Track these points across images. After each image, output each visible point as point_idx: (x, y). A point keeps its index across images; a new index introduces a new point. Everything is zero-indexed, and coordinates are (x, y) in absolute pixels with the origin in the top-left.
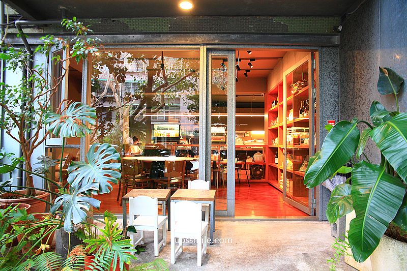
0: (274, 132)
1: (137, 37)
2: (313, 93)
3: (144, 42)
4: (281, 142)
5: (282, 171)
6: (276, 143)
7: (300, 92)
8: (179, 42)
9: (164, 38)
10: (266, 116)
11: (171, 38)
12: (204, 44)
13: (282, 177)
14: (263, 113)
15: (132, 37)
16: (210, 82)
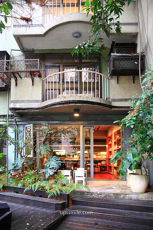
1: (57, 122)
2: (122, 139)
3: (60, 124)
6: (111, 157)
8: (73, 124)
9: (67, 122)
10: (107, 146)
11: (69, 122)
12: (82, 125)
14: (106, 145)
15: (55, 122)
16: (84, 137)
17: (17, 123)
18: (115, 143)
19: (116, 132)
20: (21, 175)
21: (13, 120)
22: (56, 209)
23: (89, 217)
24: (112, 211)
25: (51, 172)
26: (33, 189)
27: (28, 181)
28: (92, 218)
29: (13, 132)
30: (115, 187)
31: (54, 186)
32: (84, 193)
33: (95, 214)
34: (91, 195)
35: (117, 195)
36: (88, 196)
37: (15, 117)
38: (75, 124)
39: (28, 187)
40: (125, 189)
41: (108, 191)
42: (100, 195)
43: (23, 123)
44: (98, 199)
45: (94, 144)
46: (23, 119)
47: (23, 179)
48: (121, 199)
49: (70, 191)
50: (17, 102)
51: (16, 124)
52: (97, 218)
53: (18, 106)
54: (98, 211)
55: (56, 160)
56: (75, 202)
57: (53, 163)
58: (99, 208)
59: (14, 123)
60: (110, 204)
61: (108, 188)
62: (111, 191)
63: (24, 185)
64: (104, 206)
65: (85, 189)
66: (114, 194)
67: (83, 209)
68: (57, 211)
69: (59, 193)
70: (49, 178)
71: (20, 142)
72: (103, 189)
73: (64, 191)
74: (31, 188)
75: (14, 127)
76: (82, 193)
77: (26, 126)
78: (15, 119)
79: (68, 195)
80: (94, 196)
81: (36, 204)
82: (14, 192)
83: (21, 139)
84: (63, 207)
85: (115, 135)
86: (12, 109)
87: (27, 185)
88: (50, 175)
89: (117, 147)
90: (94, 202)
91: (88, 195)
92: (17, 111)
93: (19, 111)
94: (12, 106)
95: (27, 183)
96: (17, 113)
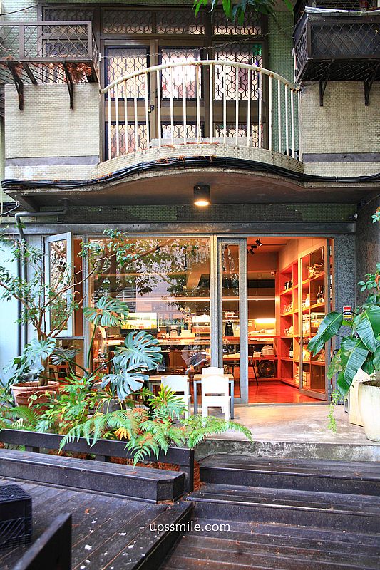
0: (289, 320)
1: (142, 226)
2: (330, 279)
3: (150, 231)
4: (296, 330)
5: (297, 364)
6: (291, 333)
7: (317, 276)
8: (188, 231)
9: (171, 227)
10: (278, 299)
11: (179, 227)
12: (214, 234)
13: (297, 371)
14: (274, 296)
15: (136, 226)
16: (220, 271)
17: (26, 231)
18: (305, 290)
19: (307, 256)
20: (47, 393)
21: (13, 220)
22: (160, 497)
23: (255, 519)
24: (319, 498)
25: (133, 383)
26: (87, 438)
27: (70, 412)
28: (264, 520)
29: (13, 257)
30: (316, 426)
31: (147, 425)
32: (233, 446)
33: (271, 507)
34: (254, 450)
35: (325, 448)
36: (244, 454)
37: (18, 210)
38: (196, 232)
39: (72, 430)
40: (347, 430)
41: (298, 436)
42: (278, 449)
43: (41, 230)
44: (273, 462)
45: (249, 295)
46: (40, 216)
47: (52, 406)
48: (338, 461)
49: (197, 441)
50: (24, 161)
51: (21, 231)
52: (278, 519)
53: (28, 174)
54: (280, 499)
55: (147, 344)
56: (209, 475)
57: (139, 355)
58: (281, 491)
59: (13, 229)
60: (309, 476)
61: (297, 429)
62: (306, 436)
63: (55, 427)
64: (293, 482)
65: (233, 433)
66: (318, 445)
67: (234, 493)
68: (161, 504)
69: (165, 447)
70: (128, 403)
71: (35, 290)
72: (285, 431)
73: (177, 441)
74: (82, 435)
75: (16, 244)
76: (227, 445)
77: (52, 238)
78: (18, 217)
79: (192, 453)
80: (262, 453)
81: (98, 483)
82: (28, 448)
83: (37, 282)
84: (179, 488)
85: (305, 266)
86: (10, 185)
87: (66, 425)
88: (132, 391)
89: (312, 304)
90: (266, 473)
91: (243, 450)
92: (26, 192)
93: (32, 191)
94: (10, 174)
95: (66, 419)
96: (24, 197)
